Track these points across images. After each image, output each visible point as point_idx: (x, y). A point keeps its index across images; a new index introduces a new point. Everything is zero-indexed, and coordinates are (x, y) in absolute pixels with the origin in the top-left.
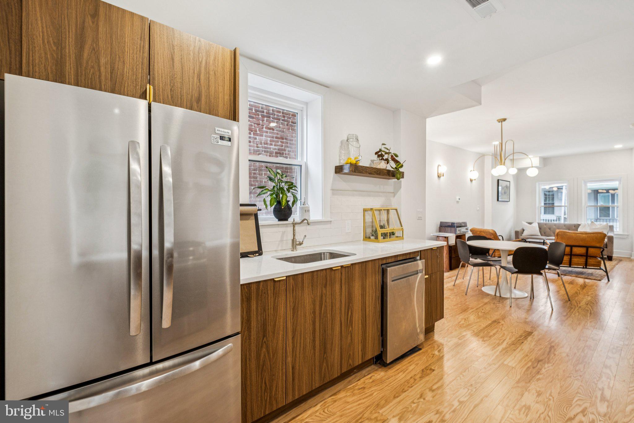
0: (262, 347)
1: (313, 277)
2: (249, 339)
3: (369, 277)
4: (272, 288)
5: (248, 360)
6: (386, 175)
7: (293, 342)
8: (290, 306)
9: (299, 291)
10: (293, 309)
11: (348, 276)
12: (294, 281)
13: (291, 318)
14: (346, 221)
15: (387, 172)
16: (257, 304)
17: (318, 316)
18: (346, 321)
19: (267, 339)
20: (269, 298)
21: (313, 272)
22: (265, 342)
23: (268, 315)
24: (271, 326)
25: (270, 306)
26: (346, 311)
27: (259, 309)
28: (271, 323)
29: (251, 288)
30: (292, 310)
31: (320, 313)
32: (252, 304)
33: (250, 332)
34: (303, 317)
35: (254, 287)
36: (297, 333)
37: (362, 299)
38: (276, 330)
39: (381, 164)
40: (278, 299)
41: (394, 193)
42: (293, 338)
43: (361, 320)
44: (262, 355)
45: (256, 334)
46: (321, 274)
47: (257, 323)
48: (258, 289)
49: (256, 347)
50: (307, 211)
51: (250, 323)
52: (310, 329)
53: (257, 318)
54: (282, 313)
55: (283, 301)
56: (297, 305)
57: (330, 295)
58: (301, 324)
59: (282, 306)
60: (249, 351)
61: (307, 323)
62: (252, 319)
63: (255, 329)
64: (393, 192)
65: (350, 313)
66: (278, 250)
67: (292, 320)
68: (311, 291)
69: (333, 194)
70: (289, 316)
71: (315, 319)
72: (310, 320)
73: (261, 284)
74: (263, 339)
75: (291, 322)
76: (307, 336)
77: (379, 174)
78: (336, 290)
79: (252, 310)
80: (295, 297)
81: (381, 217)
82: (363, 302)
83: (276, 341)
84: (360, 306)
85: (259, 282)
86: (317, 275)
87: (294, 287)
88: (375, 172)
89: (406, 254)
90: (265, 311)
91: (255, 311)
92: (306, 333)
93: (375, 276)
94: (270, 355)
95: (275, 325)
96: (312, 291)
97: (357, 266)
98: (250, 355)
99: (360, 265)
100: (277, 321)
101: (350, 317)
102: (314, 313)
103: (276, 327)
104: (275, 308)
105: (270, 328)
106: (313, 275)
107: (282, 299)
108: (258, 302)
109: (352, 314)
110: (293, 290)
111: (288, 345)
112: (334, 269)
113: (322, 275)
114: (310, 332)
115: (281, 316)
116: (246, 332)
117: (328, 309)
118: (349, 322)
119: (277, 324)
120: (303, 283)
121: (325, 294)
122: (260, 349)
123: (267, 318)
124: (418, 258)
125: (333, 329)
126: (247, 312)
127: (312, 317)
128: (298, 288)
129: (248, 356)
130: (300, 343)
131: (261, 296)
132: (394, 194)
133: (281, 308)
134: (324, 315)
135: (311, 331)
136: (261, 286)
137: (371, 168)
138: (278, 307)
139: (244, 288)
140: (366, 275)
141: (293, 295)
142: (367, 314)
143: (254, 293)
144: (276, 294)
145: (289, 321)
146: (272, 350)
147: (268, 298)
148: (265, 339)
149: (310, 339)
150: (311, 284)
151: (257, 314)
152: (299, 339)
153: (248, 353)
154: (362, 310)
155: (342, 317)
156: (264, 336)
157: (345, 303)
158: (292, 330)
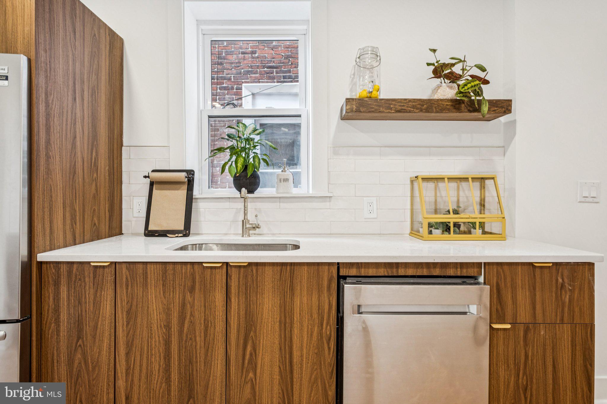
0: (76, 350)
1: (165, 272)
2: (57, 335)
3: (301, 295)
4: (92, 275)
5: (55, 361)
6: (449, 111)
7: (127, 361)
8: (122, 306)
9: (139, 289)
10: (128, 312)
11: (246, 283)
12: (129, 272)
13: (123, 324)
14: (365, 198)
15: (452, 105)
16: (68, 291)
17: (176, 334)
18: (240, 358)
19: (83, 342)
20: (87, 288)
21: (165, 264)
22: (80, 346)
23: (86, 311)
24: (89, 326)
25: (88, 299)
26: (242, 342)
27: (72, 299)
28: (89, 323)
29: (59, 269)
30: (125, 313)
31: (181, 332)
32: (62, 290)
33: (59, 326)
34: (145, 329)
35: (64, 269)
36: (134, 349)
37: (280, 330)
38: (98, 334)
39: (439, 91)
40: (101, 292)
41: (504, 147)
42: (128, 354)
43: (280, 367)
44: (77, 362)
45: (68, 332)
46: (182, 270)
47: (69, 317)
48: (70, 273)
49: (67, 348)
50: (282, 181)
51: (59, 315)
52: (159, 351)
53: (69, 310)
54: (108, 314)
55: (108, 297)
56: (134, 307)
57: (203, 307)
58: (142, 338)
59: (108, 303)
60: (57, 350)
61: (154, 340)
62: (61, 310)
63: (66, 324)
64: (502, 145)
65: (249, 349)
66: (230, 233)
67: (125, 328)
68: (162, 292)
69: (336, 153)
70: (121, 321)
71: (170, 336)
72: (159, 337)
73: (75, 266)
74: (78, 341)
75: (123, 330)
76: (153, 360)
77: (428, 110)
78: (215, 301)
79: (62, 297)
80: (131, 295)
81: (438, 194)
82: (285, 336)
83: (98, 350)
84: (277, 342)
85: (72, 263)
86: (174, 269)
87: (129, 280)
88: (413, 107)
89: (428, 265)
90: (80, 303)
91: (66, 300)
92: (152, 355)
93: (319, 296)
94: (89, 366)
95: (96, 327)
96: (164, 293)
97: (268, 270)
98: (58, 355)
99: (279, 268)
100: (100, 323)
101: (251, 354)
102: (168, 327)
103: (98, 330)
104: (97, 304)
105: (88, 330)
106: (166, 268)
107: (108, 294)
108: (70, 290)
109: (254, 349)
110: (127, 286)
111: (119, 361)
112: (205, 265)
113: (184, 271)
114: (160, 355)
115: (106, 317)
116: (53, 325)
117: (197, 328)
118: (249, 363)
119: (99, 326)
120: (146, 277)
121: (191, 304)
122: (73, 352)
123: (84, 314)
124: (481, 279)
125: (208, 363)
126: (54, 299)
127: (164, 333)
128: (137, 284)
129: (56, 356)
130: (141, 366)
131: (75, 282)
132: (504, 149)
133: (105, 306)
134: (189, 336)
135: (162, 355)
136: (75, 270)
137: (403, 101)
138: (100, 303)
139: (50, 267)
140: (292, 289)
141: (127, 292)
142: (295, 360)
143: (64, 275)
144: (98, 286)
145: (121, 328)
146: (91, 359)
147: (85, 287)
148: (80, 341)
149: (160, 366)
150: (161, 282)
151: (68, 305)
152: (138, 358)
153: (55, 352)
154: (281, 349)
155: (230, 349)
156: (79, 338)
157: (239, 325)
158: (125, 343)
